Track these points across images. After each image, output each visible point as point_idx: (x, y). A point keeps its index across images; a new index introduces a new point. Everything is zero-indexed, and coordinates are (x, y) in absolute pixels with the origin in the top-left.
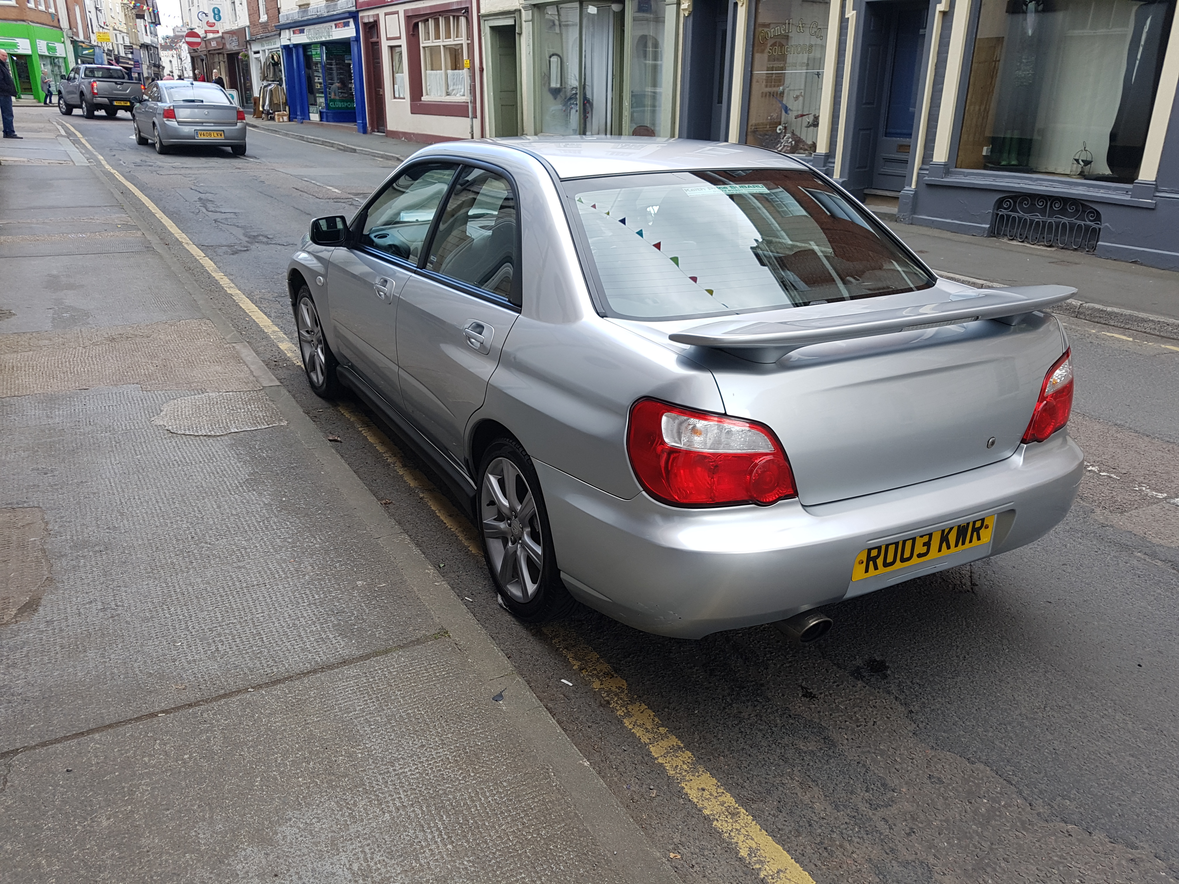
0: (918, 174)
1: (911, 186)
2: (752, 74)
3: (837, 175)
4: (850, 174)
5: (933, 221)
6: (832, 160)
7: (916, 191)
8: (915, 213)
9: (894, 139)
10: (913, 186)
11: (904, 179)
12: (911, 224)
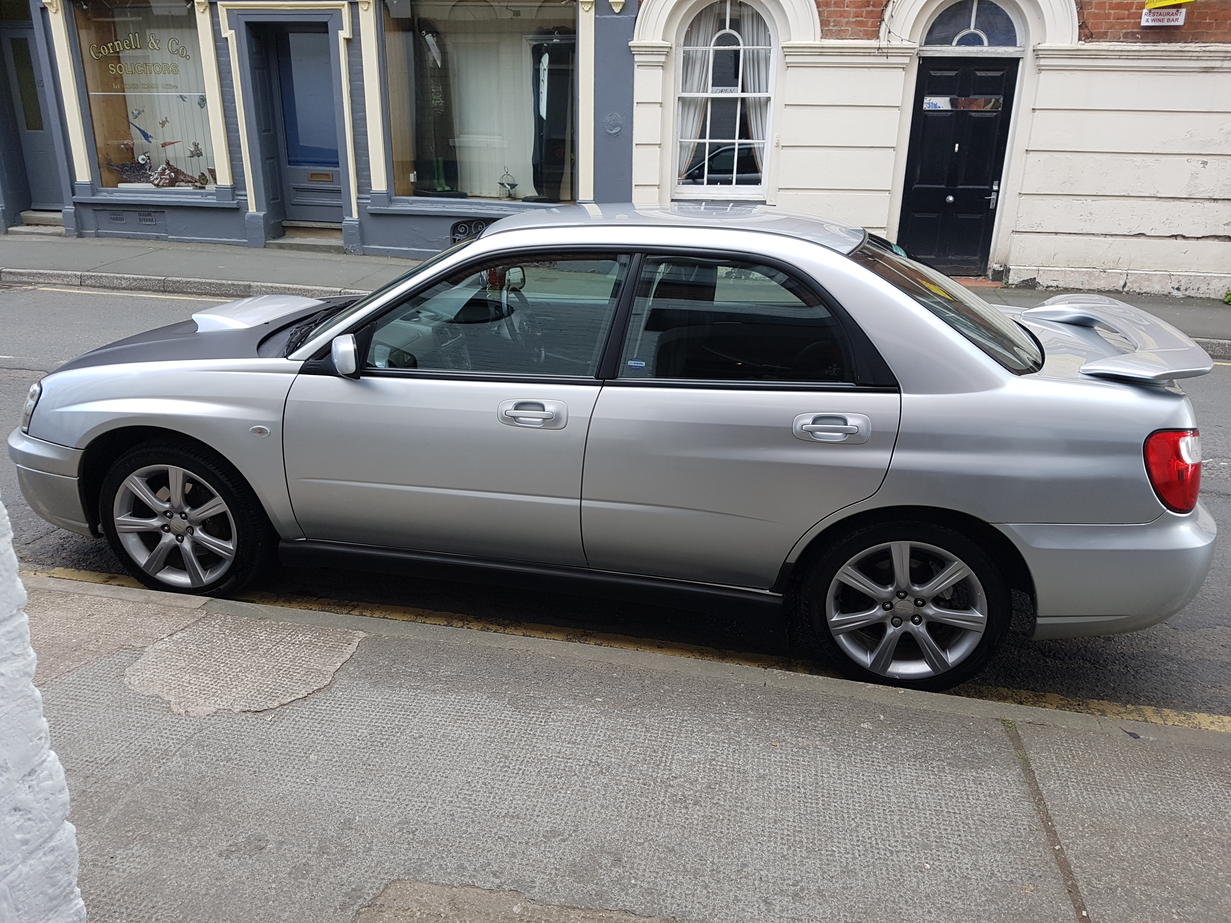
0: (358, 203)
1: (351, 216)
2: (88, 95)
3: (253, 209)
4: (268, 205)
5: (388, 251)
6: (243, 193)
7: (360, 221)
8: (363, 243)
9: (303, 167)
10: (355, 215)
11: (342, 210)
12: (364, 255)
